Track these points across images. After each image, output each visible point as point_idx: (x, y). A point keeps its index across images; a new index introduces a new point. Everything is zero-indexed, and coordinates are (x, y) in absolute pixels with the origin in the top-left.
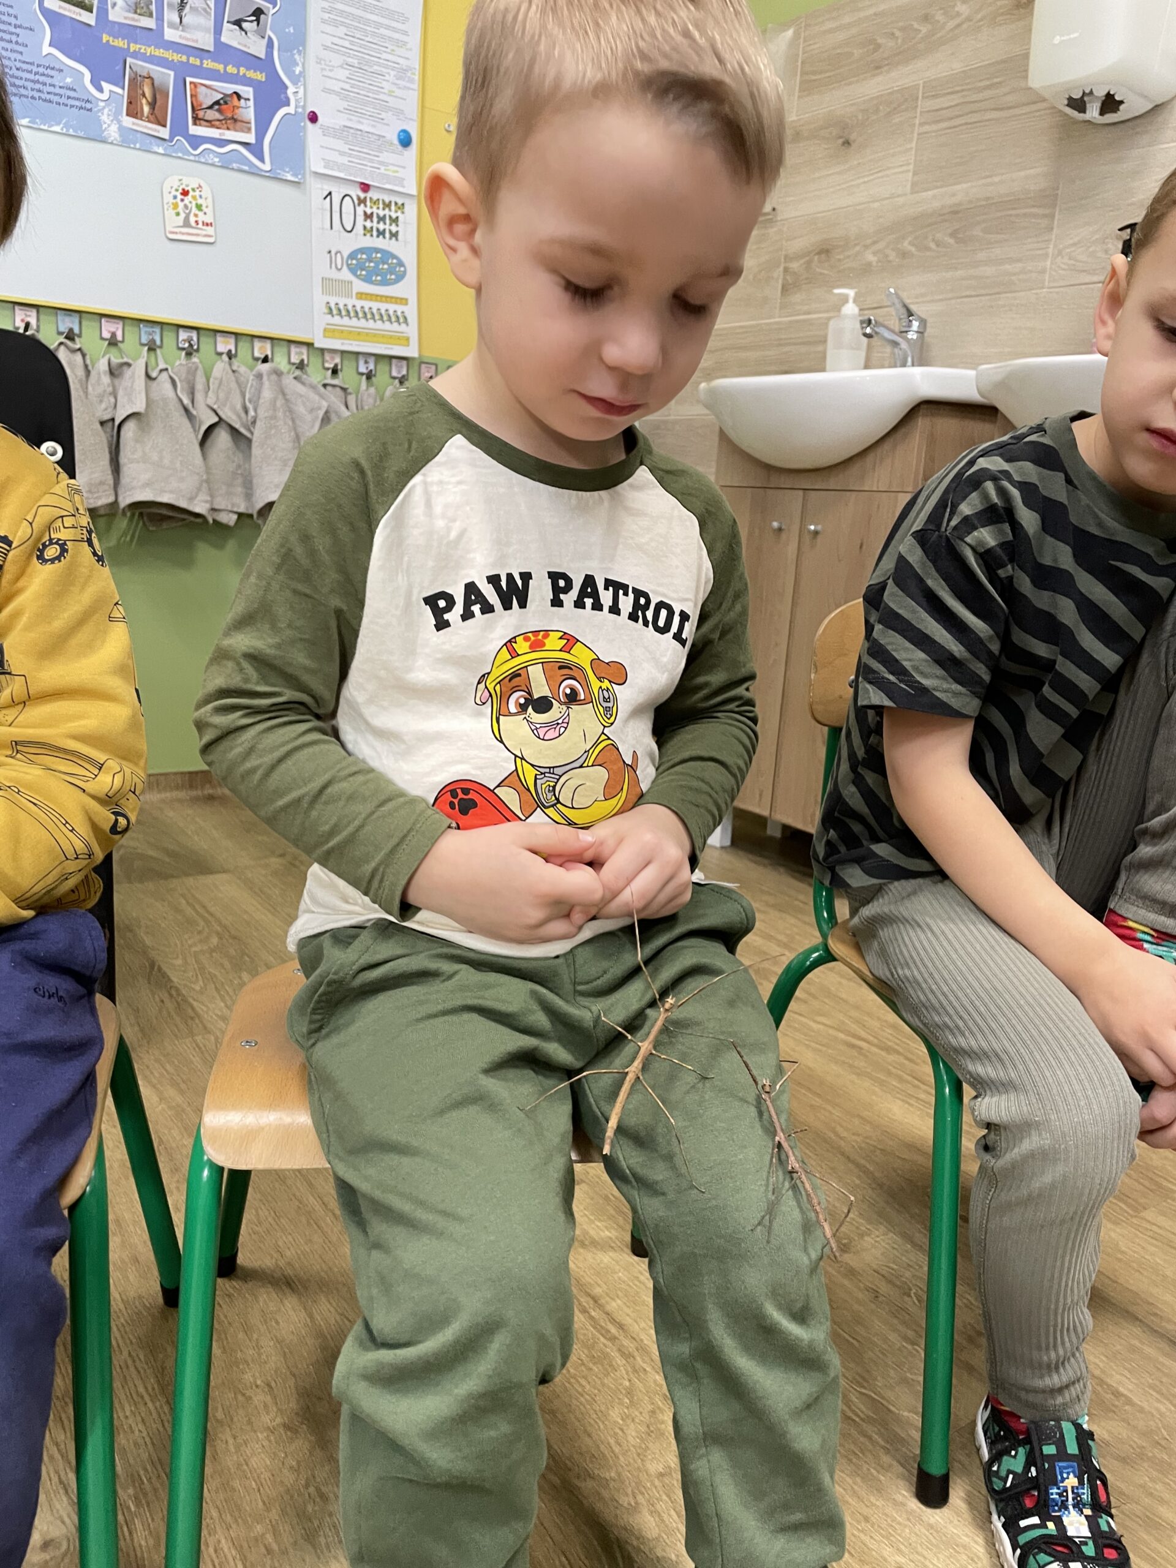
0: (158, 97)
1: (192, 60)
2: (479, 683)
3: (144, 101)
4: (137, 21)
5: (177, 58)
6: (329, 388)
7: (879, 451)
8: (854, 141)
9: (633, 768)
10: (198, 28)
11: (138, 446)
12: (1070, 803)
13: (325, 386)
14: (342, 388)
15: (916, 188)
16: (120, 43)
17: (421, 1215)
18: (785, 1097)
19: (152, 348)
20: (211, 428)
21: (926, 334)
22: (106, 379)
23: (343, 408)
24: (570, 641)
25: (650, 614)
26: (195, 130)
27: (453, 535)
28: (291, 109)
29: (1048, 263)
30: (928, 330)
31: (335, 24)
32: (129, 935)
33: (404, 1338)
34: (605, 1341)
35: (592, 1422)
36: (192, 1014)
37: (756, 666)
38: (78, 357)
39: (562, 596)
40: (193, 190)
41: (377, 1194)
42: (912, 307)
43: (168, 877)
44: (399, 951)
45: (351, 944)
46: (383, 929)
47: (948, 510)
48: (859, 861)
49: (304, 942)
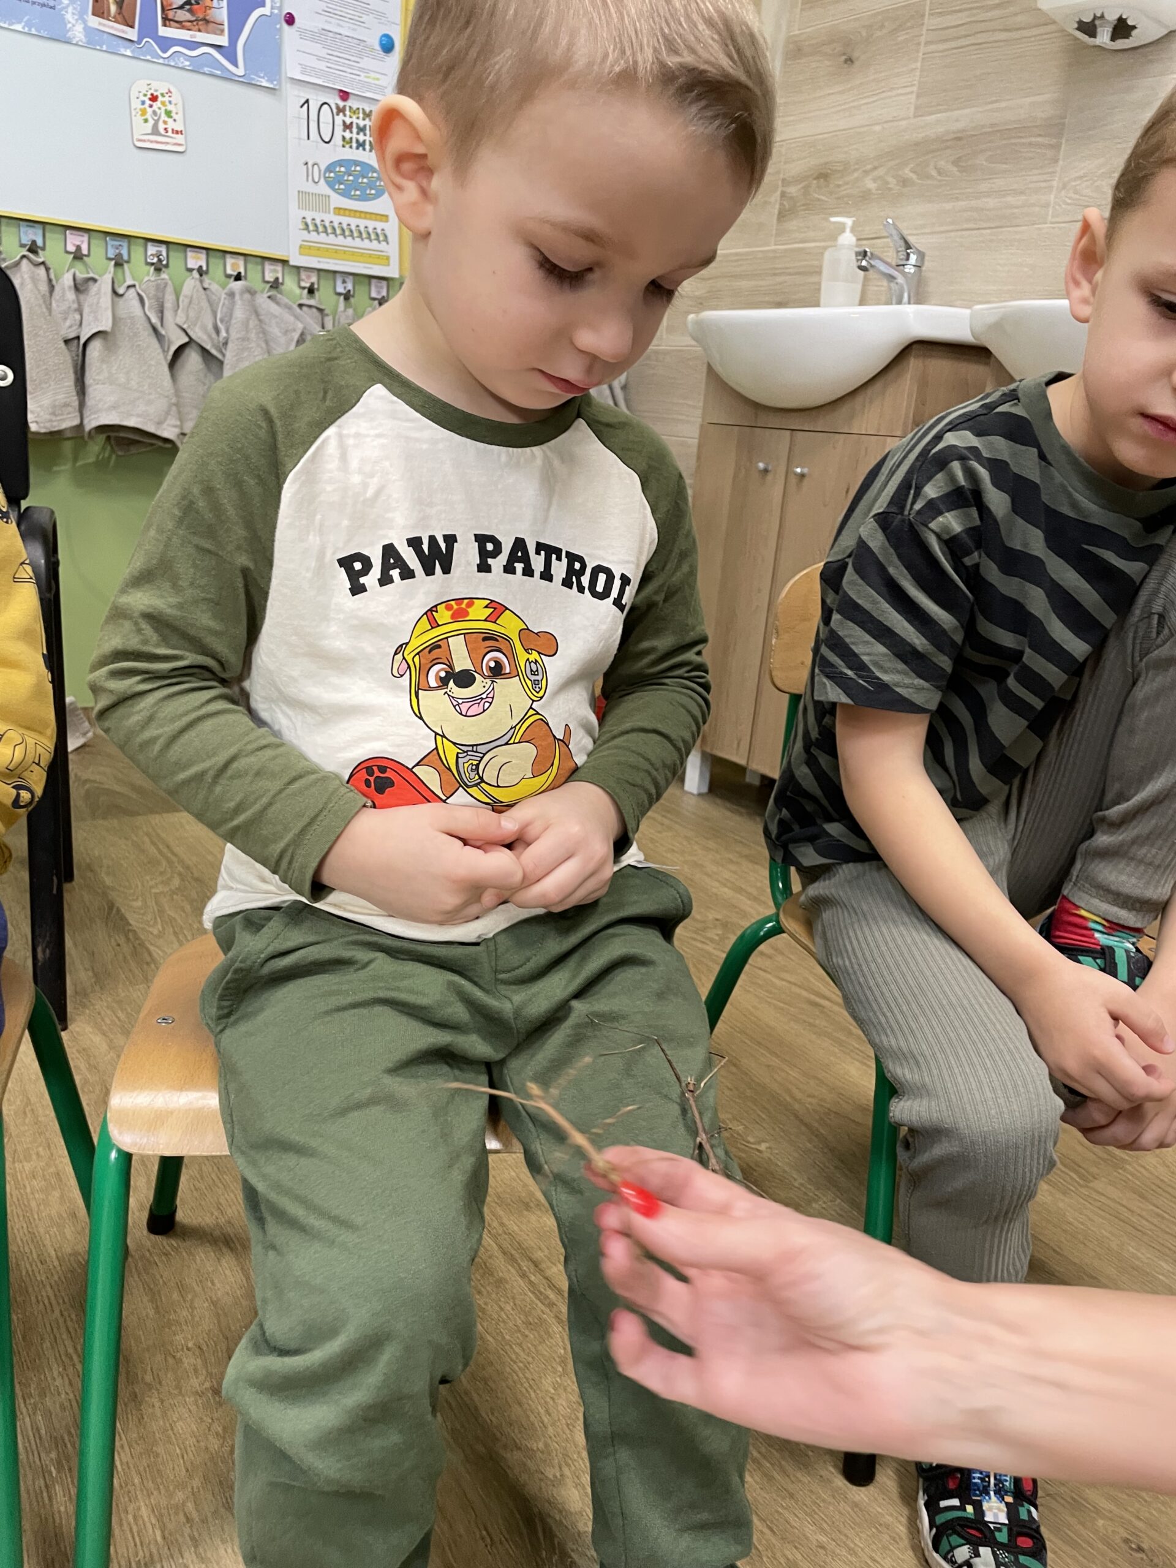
2: (396, 654)
6: (305, 308)
7: (870, 391)
8: (858, 59)
9: (565, 742)
11: (104, 366)
12: (1029, 786)
13: (301, 306)
14: (319, 309)
15: (919, 112)
17: (314, 1221)
18: (712, 1093)
19: (119, 264)
20: (181, 348)
21: (924, 268)
22: (71, 295)
24: (497, 610)
25: (585, 580)
26: (164, 31)
27: (370, 493)
28: (266, 10)
29: (1052, 197)
30: (926, 264)
32: (89, 874)
33: (293, 1345)
34: (543, 1308)
35: (523, 1390)
36: (148, 959)
37: (709, 628)
38: (42, 271)
39: (490, 561)
40: (163, 95)
41: (273, 1196)
42: (911, 240)
43: (134, 814)
44: (311, 939)
45: (263, 926)
46: (296, 914)
47: (912, 492)
48: (811, 839)
49: (221, 921)
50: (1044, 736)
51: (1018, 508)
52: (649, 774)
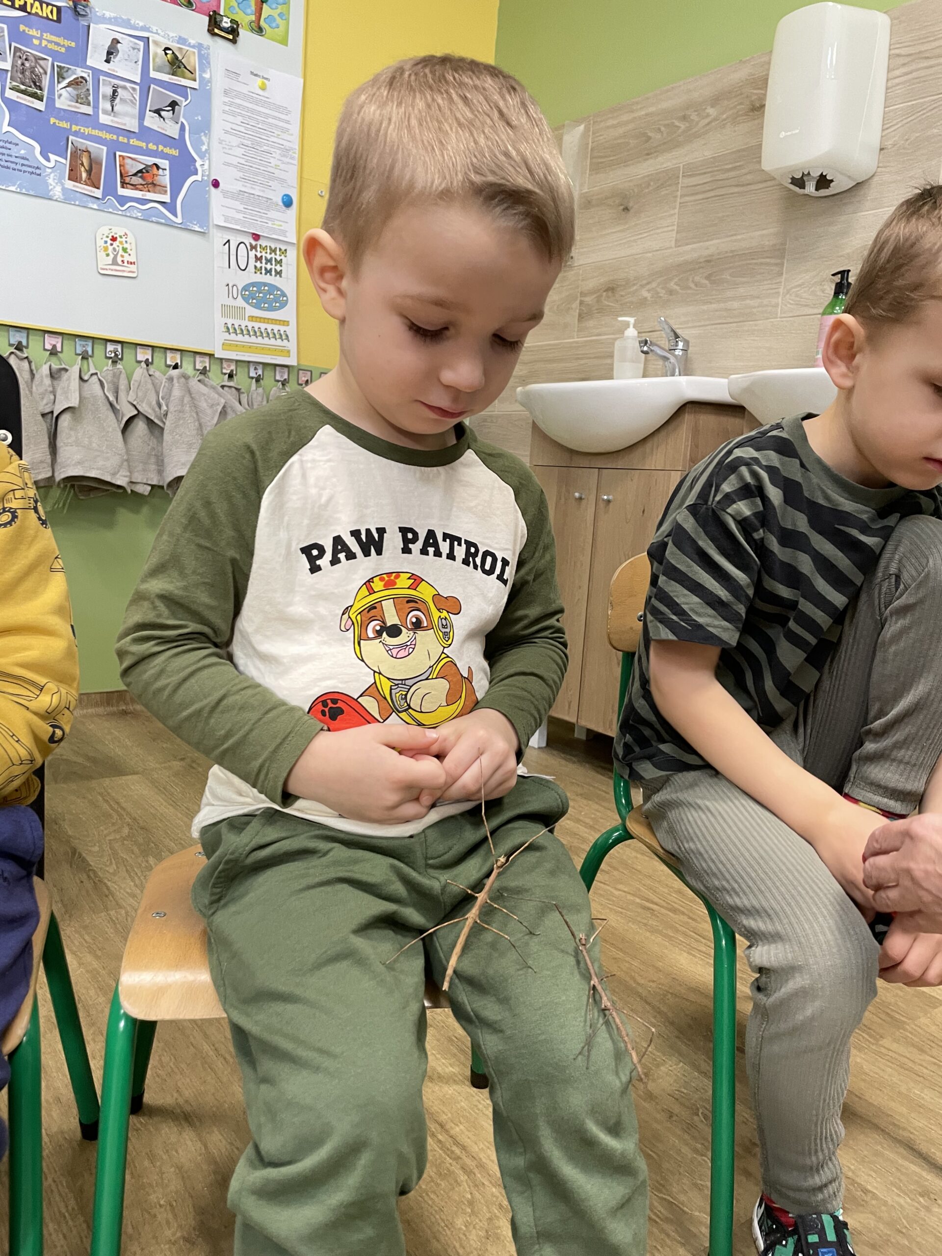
0: (94, 166)
1: (121, 139)
2: (343, 614)
3: (83, 169)
4: (78, 108)
5: (109, 136)
6: (226, 388)
7: (656, 439)
8: (632, 208)
9: (469, 680)
10: (126, 114)
11: (72, 433)
12: (811, 709)
13: (223, 387)
14: (236, 389)
15: (678, 243)
16: (64, 125)
18: (597, 949)
19: (85, 357)
20: (132, 419)
21: (689, 351)
22: (47, 381)
23: (237, 404)
24: (417, 580)
25: (478, 560)
26: (121, 191)
27: (324, 500)
28: (198, 177)
29: (780, 300)
30: (691, 348)
31: (234, 114)
32: (55, 827)
33: (285, 1158)
34: (451, 1161)
36: (107, 892)
38: (25, 364)
39: (411, 546)
40: (121, 237)
42: (679, 332)
43: (90, 778)
44: (283, 835)
45: (244, 829)
46: (270, 816)
47: (713, 489)
48: (649, 758)
49: (205, 830)
50: (819, 668)
51: (787, 500)
52: (532, 702)
